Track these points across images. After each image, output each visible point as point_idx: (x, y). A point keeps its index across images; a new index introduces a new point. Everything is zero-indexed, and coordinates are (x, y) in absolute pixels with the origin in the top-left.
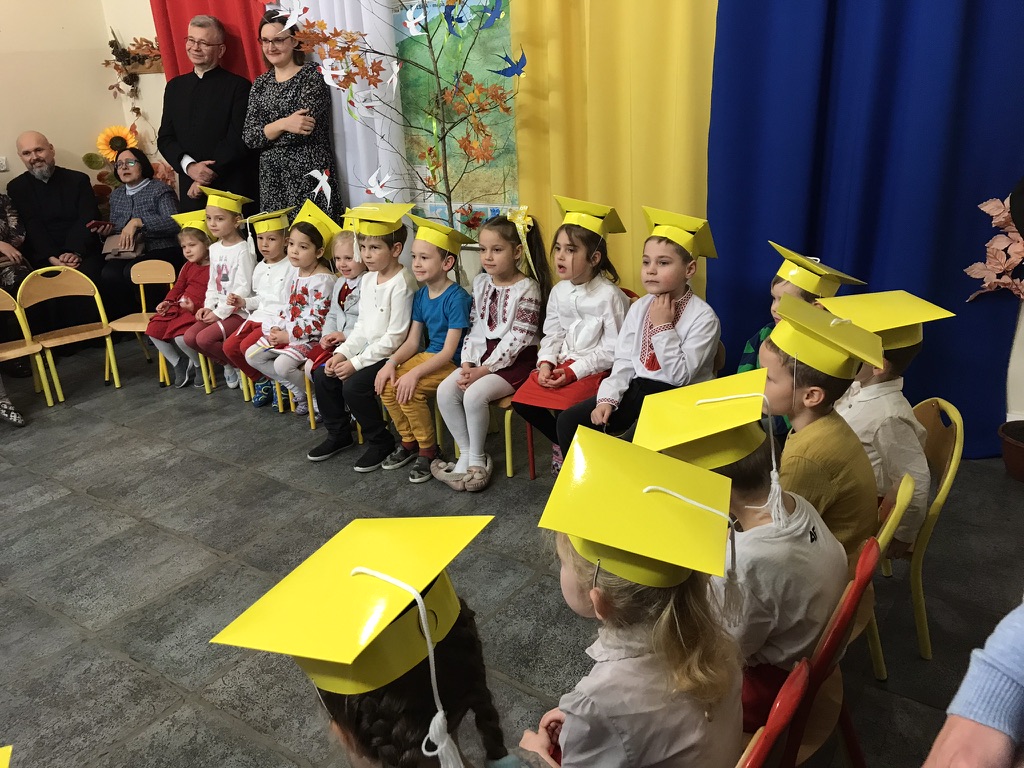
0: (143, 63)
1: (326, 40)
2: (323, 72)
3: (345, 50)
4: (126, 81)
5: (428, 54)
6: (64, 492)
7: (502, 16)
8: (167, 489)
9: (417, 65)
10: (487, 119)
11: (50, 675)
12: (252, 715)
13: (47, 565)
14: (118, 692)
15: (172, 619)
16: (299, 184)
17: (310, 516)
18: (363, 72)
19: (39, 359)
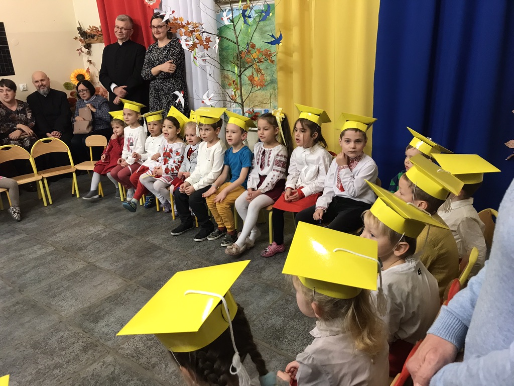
0: (94, 38)
1: (183, 26)
2: (181, 42)
3: (192, 32)
4: (85, 47)
5: (233, 34)
6: (52, 248)
7: (271, 14)
8: (101, 248)
9: (228, 39)
10: (262, 66)
11: (44, 339)
12: (141, 361)
13: (43, 284)
14: (77, 347)
15: (103, 313)
16: (168, 97)
17: (172, 262)
18: (201, 42)
19: (40, 183)
